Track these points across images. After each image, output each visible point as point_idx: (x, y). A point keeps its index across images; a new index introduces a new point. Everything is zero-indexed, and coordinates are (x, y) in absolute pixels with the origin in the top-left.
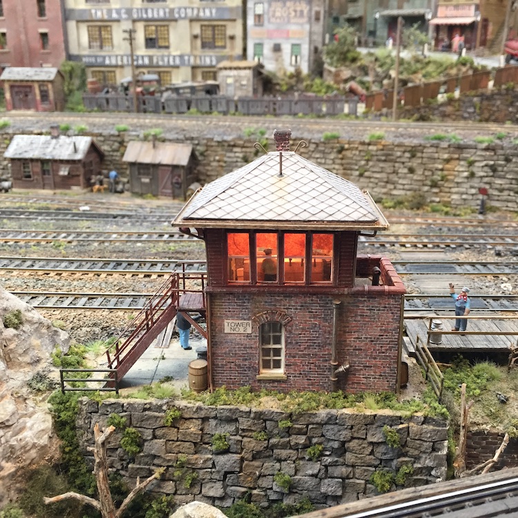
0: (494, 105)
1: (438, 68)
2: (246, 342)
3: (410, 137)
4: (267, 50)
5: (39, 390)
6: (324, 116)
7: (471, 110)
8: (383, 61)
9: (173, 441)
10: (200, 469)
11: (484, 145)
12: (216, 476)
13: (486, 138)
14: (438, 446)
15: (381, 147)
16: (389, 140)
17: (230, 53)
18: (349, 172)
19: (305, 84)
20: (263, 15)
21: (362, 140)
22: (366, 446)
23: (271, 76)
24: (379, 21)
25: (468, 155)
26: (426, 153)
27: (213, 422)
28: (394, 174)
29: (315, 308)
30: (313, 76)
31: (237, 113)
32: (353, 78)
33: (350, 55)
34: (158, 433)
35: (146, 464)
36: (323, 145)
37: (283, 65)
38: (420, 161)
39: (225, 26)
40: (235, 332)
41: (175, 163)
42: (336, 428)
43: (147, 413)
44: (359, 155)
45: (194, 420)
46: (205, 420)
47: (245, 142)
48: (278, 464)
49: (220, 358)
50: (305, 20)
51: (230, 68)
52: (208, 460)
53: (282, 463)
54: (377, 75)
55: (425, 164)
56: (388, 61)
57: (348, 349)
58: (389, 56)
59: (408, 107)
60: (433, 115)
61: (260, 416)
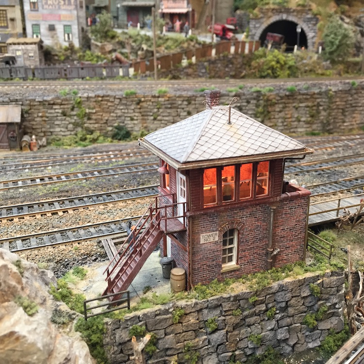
0: (216, 67)
1: (174, 43)
2: (213, 247)
3: (185, 91)
4: (43, 29)
5: (64, 323)
6: (105, 78)
7: (204, 71)
8: (135, 38)
9: (180, 333)
10: (201, 348)
11: (234, 93)
12: (212, 350)
13: (233, 89)
14: (339, 289)
15: (167, 99)
16: (172, 93)
17: (13, 32)
18: (146, 117)
19: (78, 55)
20: (37, 2)
21: (153, 95)
22: (300, 300)
23: (50, 49)
24: (120, 10)
25: (224, 101)
26: (198, 101)
27: (205, 311)
28: (178, 117)
29: (259, 214)
30: (84, 49)
31: (35, 79)
32: (115, 50)
33: (110, 34)
34: (168, 331)
35: (162, 357)
36: (125, 99)
37: (58, 41)
38: (194, 106)
39: (5, 10)
40: (207, 242)
41: (9, 121)
42: (283, 293)
43: (158, 317)
44: (152, 105)
45: (192, 314)
46: (200, 311)
47: (62, 101)
48: (249, 329)
49: (196, 263)
50: (73, 7)
51: (19, 44)
52: (205, 339)
53: (251, 327)
54: (132, 48)
55: (197, 108)
56: (139, 38)
57: (277, 239)
58: (138, 35)
59: (163, 70)
60: (181, 75)
61: (237, 298)
